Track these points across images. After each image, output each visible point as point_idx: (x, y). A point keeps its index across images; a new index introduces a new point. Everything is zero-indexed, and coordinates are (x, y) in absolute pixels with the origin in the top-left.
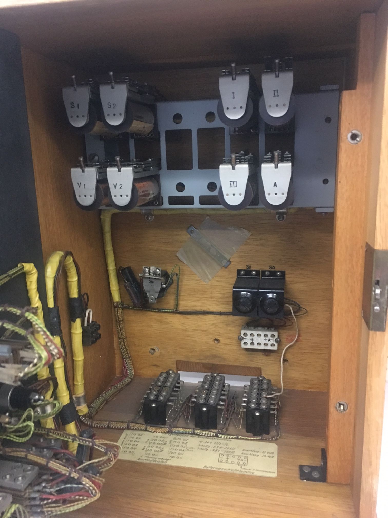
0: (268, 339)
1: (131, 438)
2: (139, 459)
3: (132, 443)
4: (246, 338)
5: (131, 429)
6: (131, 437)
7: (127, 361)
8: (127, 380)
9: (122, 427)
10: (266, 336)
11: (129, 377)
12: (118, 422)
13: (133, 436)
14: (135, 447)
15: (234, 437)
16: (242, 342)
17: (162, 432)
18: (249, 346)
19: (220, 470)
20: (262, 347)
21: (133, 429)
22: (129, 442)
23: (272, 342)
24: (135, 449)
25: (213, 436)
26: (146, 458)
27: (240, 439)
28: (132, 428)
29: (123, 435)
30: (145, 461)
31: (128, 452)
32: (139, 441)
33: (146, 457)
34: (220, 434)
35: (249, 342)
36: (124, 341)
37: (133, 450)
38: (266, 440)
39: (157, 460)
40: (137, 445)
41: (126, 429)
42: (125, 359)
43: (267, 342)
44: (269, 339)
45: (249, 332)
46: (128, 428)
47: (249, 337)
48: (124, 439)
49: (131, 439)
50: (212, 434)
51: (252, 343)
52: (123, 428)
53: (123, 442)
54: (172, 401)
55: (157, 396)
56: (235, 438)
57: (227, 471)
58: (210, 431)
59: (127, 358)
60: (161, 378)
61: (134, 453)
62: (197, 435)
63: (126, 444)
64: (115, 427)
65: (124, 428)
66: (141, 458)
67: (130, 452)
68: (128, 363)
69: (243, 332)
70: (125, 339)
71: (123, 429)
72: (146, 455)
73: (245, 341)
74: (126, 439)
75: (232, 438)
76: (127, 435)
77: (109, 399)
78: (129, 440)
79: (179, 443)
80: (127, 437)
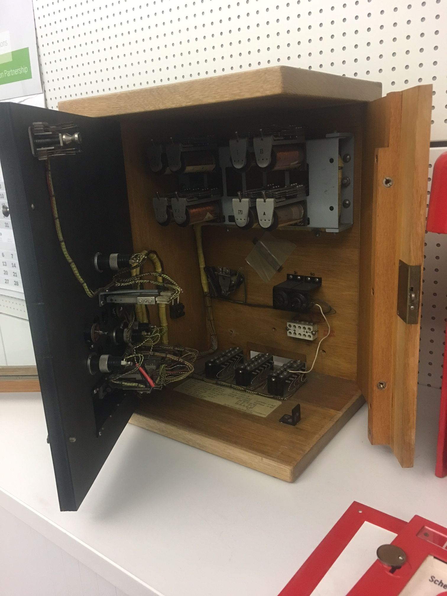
0: (305, 331)
2: (188, 393)
4: (290, 328)
8: (211, 351)
10: (304, 328)
11: (212, 349)
16: (288, 332)
17: (212, 383)
18: (292, 335)
19: (233, 408)
20: (302, 337)
23: (309, 334)
24: (190, 388)
25: (243, 390)
26: (193, 394)
27: (260, 395)
30: (191, 395)
32: (196, 385)
34: (247, 390)
35: (293, 332)
36: (211, 322)
38: (276, 398)
39: (199, 396)
40: (193, 387)
43: (305, 333)
44: (307, 331)
45: (292, 324)
47: (292, 328)
50: (242, 389)
51: (295, 333)
54: (226, 365)
55: (215, 361)
56: (257, 394)
57: (237, 409)
58: (241, 387)
59: (212, 335)
61: (188, 390)
62: (233, 388)
66: (190, 393)
68: (213, 339)
69: (288, 324)
73: (289, 331)
75: (255, 394)
79: (219, 390)
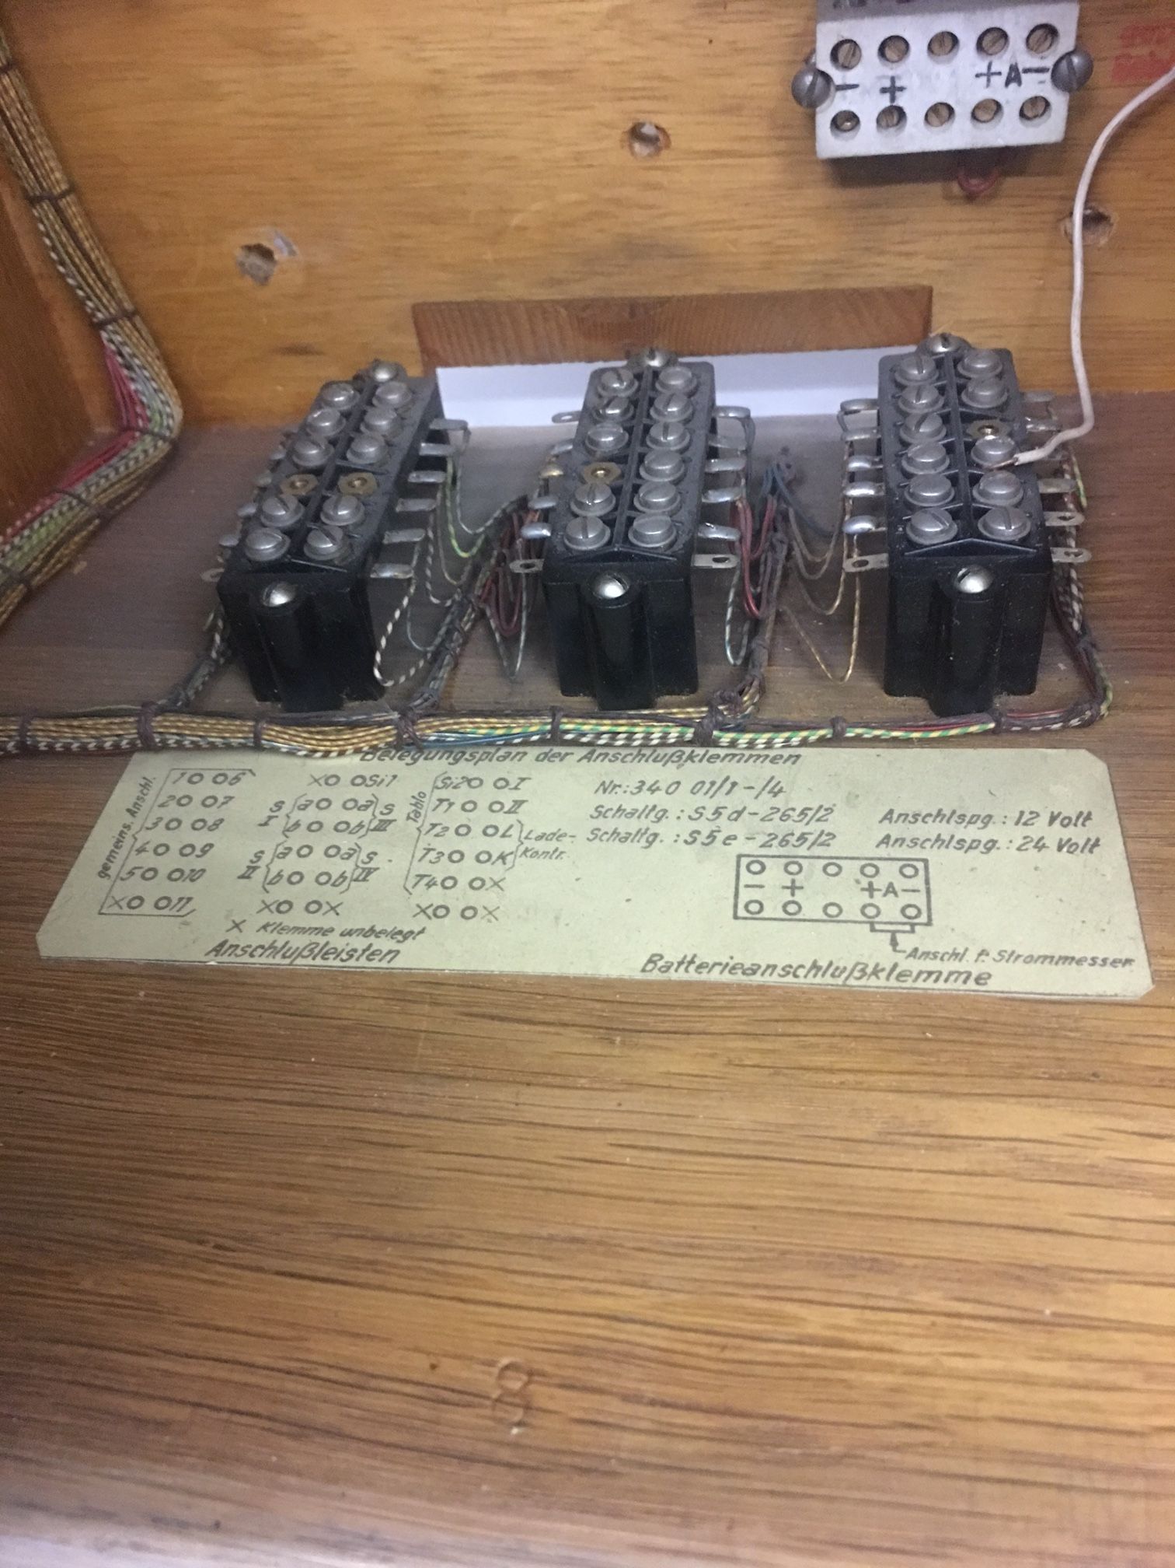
0: (1001, 65)
1: (173, 804)
2: (218, 950)
3: (176, 841)
4: (851, 77)
5: (164, 747)
6: (172, 797)
7: (118, 338)
8: (144, 451)
9: (108, 745)
11: (152, 434)
12: (76, 716)
13: (183, 788)
14: (198, 864)
15: (814, 736)
17: (357, 751)
18: (868, 142)
19: (757, 979)
20: (960, 136)
21: (180, 746)
22: (160, 836)
24: (195, 875)
26: (266, 939)
28: (171, 741)
29: (125, 791)
30: (261, 960)
31: (148, 907)
32: (222, 821)
33: (265, 927)
34: (724, 729)
35: (868, 106)
36: (59, 211)
37: (185, 888)
39: (336, 941)
40: (211, 846)
41: (133, 749)
42: (102, 325)
43: (998, 90)
44: (1014, 68)
45: (869, 32)
46: (148, 744)
47: (869, 71)
48: (128, 819)
49: (173, 810)
51: (893, 116)
52: (116, 746)
53: (121, 833)
54: (401, 553)
55: (297, 537)
56: (822, 742)
58: (659, 719)
59: (113, 320)
60: (322, 418)
61: (189, 907)
62: (575, 743)
63: (141, 850)
64: (67, 748)
65: (124, 743)
66: (233, 938)
67: (163, 903)
68: (126, 350)
69: (828, 34)
70: (63, 203)
71: (120, 755)
72: (267, 917)
73: (839, 103)
74: (140, 815)
75: (804, 743)
76: (146, 785)
77: (38, 570)
78: (160, 819)
79: (468, 806)
80: (150, 798)
